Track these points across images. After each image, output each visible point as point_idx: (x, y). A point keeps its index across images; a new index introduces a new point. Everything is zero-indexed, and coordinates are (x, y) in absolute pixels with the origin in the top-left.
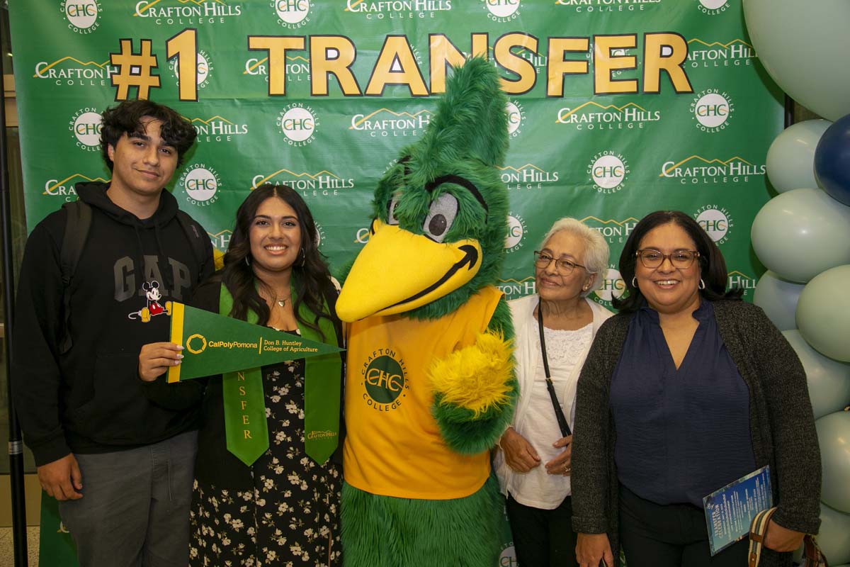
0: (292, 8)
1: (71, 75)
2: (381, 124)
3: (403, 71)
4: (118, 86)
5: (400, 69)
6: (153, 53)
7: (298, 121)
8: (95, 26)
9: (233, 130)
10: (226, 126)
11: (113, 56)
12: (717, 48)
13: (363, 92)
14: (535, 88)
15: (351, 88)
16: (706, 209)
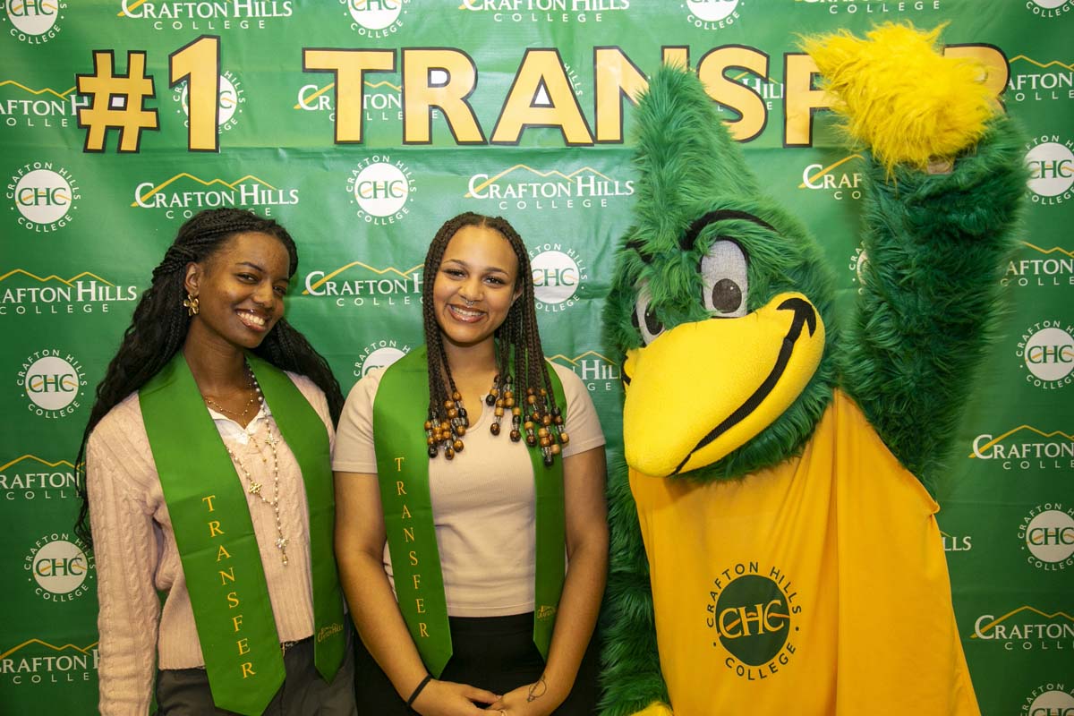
0: (374, 5)
1: (13, 109)
2: (516, 189)
3: (552, 105)
4: (88, 127)
5: (548, 103)
6: (147, 74)
7: (380, 184)
8: (54, 31)
9: (276, 198)
10: (263, 192)
11: (80, 78)
12: (1056, 70)
13: (488, 140)
14: (764, 133)
15: (468, 132)
16: (1042, 327)
